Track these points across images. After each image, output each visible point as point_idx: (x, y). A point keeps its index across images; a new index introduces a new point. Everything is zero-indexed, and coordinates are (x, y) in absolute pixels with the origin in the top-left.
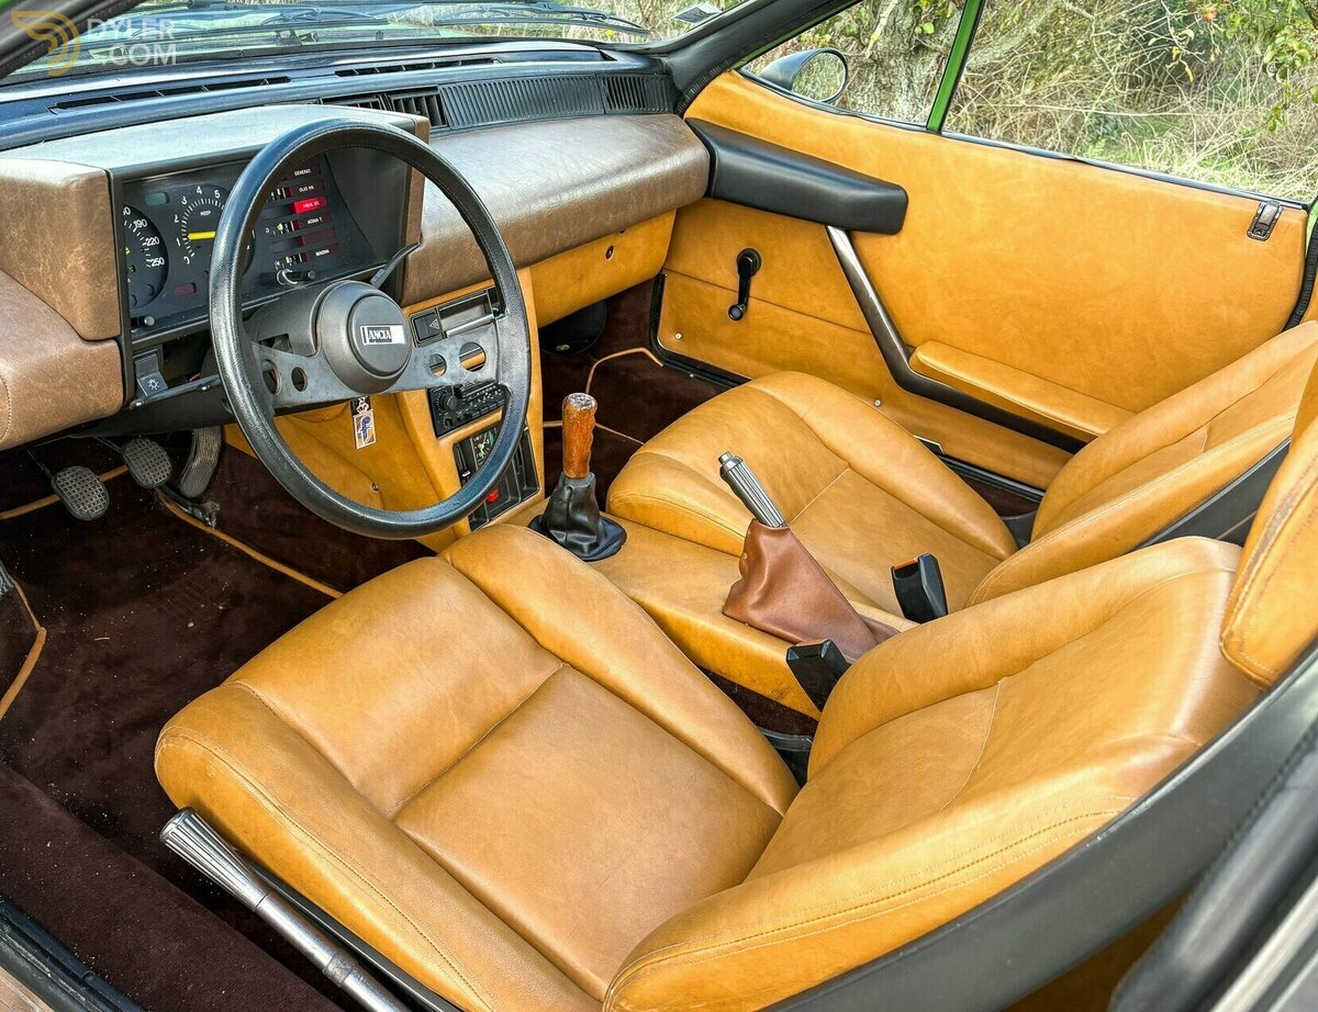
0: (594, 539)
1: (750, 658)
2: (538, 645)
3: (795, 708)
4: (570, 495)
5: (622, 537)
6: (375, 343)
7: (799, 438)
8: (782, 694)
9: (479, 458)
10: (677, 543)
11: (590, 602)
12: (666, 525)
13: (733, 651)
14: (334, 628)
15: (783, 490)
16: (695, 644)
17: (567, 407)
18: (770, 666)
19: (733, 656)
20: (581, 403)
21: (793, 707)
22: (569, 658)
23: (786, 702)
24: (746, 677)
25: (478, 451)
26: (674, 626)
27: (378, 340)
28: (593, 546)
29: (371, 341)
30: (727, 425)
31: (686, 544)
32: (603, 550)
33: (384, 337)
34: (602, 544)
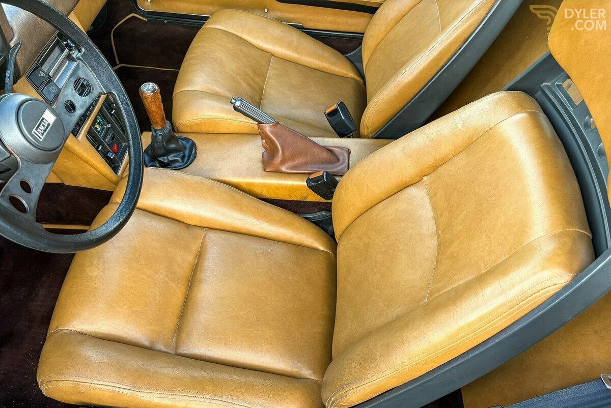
0: (181, 154)
1: (287, 188)
2: (188, 226)
3: (313, 201)
4: (162, 138)
5: (193, 145)
6: (45, 134)
7: (245, 49)
8: (306, 197)
9: (98, 132)
10: (221, 137)
11: (204, 194)
12: (211, 130)
13: (278, 187)
14: (90, 274)
15: (252, 83)
16: (258, 191)
17: (144, 95)
18: (298, 188)
19: (278, 189)
20: (148, 89)
21: (311, 201)
22: (205, 225)
23: (308, 200)
24: (287, 196)
25: (96, 129)
26: (245, 186)
27: (45, 131)
28: (183, 158)
29: (42, 135)
30: (212, 58)
31: (227, 136)
32: (189, 157)
33: (46, 126)
34: (187, 153)
